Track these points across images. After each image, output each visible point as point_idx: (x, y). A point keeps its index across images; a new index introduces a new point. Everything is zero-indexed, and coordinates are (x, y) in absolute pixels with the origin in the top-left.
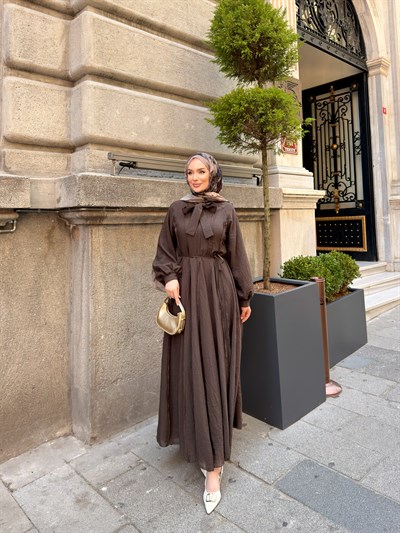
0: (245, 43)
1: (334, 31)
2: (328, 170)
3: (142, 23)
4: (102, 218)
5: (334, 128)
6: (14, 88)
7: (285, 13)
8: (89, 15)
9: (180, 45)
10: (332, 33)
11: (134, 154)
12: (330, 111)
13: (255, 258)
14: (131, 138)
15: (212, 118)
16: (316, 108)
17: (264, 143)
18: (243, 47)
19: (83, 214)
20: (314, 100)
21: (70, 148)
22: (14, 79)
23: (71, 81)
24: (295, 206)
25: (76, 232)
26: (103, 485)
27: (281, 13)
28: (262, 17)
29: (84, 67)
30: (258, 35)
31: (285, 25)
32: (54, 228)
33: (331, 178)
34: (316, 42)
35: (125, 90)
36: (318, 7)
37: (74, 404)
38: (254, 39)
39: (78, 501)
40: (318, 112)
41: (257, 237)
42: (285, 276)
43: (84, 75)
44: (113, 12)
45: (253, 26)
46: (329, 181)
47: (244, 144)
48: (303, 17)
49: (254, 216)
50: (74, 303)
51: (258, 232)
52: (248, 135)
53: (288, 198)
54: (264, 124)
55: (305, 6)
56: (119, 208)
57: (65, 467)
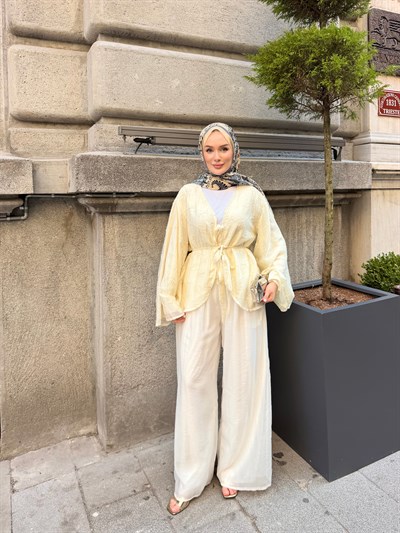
4: (114, 205)
6: (18, 58)
14: (155, 107)
22: (19, 47)
23: (86, 44)
24: (395, 185)
25: (95, 220)
29: (93, 25)
32: (71, 214)
37: (98, 403)
39: (65, 523)
43: (97, 35)
50: (96, 298)
53: (383, 175)
56: (133, 193)
57: (72, 474)
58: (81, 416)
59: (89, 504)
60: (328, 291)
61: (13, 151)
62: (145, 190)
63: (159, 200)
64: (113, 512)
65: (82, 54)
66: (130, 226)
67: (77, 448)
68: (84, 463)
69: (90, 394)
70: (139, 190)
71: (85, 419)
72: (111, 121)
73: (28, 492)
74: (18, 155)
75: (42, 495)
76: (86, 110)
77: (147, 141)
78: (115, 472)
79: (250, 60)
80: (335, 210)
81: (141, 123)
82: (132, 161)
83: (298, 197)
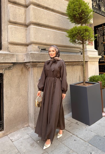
0: (77, 13)
1: (103, 8)
2: (102, 50)
3: (47, 8)
4: (36, 65)
5: (104, 37)
6: (11, 28)
7: (89, 4)
8: (32, 7)
9: (58, 14)
10: (103, 9)
11: (45, 46)
12: (102, 32)
13: (81, 76)
14: (44, 42)
15: (68, 35)
16: (98, 32)
17: (83, 42)
18: (77, 14)
19: (31, 64)
20: (98, 29)
21: (27, 45)
22: (11, 26)
23: (27, 26)
24: (93, 60)
25: (29, 69)
26: (38, 141)
27: (88, 4)
28: (82, 5)
29: (31, 22)
30: (81, 11)
31: (89, 7)
32: (23, 68)
33: (103, 52)
34: (98, 12)
35: (42, 28)
36: (98, 2)
37: (29, 118)
38: (80, 12)
39: (31, 145)
40: (99, 33)
41: (81, 70)
42: (90, 81)
43: (31, 24)
44: (38, 6)
45: (79, 8)
46: (102, 53)
47: (77, 43)
48: (94, 5)
49: (80, 64)
50: (29, 89)
51: (81, 68)
52: (78, 40)
53: (90, 58)
54: (83, 37)
55: (95, 1)
56: (41, 62)
58: (25, 122)
61: (9, 51)
62: (44, 61)
65: (26, 28)
72: (35, 45)
74: (11, 52)
76: (27, 42)
77: (44, 50)
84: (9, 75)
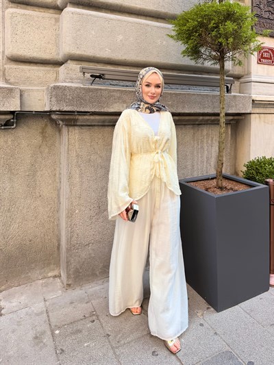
4: (75, 120)
21: (58, 64)
22: (12, 10)
24: (267, 111)
25: (62, 129)
32: (46, 125)
35: (101, 14)
37: (61, 256)
42: (246, 173)
43: (67, 3)
53: (260, 104)
56: (89, 112)
57: (42, 304)
58: (49, 264)
59: (53, 325)
60: (220, 182)
61: (7, 81)
62: (97, 110)
63: (107, 117)
64: (70, 330)
65: (57, 16)
66: (86, 134)
67: (46, 285)
68: (50, 296)
69: (56, 249)
70: (93, 110)
71: (52, 266)
72: (75, 62)
73: (11, 315)
74: (10, 84)
75: (21, 318)
76: (58, 54)
77: (100, 77)
78: (72, 303)
79: (171, 24)
80: (227, 127)
81: (96, 64)
82: (89, 90)
83: (201, 118)
84: (6, 142)
